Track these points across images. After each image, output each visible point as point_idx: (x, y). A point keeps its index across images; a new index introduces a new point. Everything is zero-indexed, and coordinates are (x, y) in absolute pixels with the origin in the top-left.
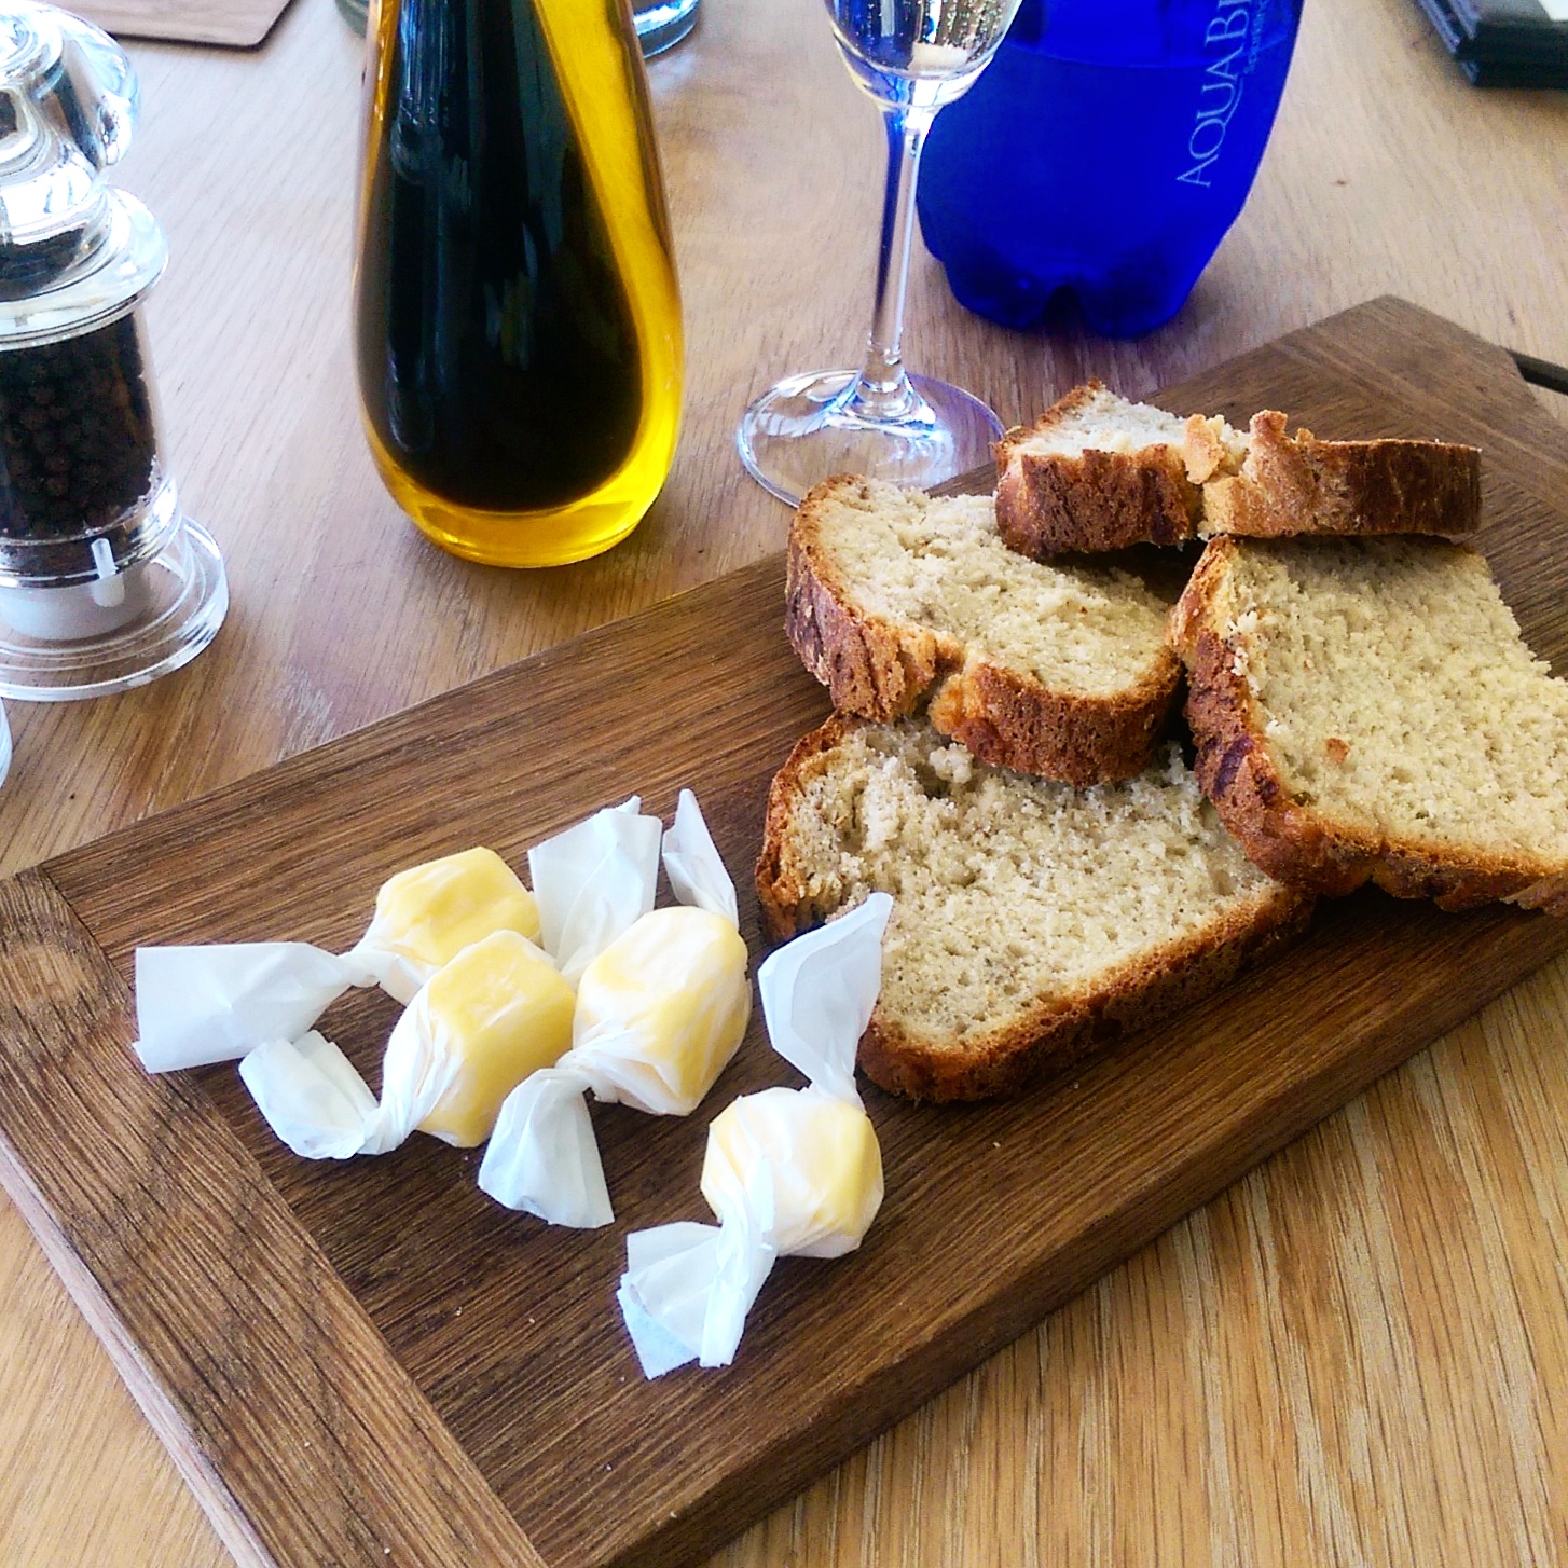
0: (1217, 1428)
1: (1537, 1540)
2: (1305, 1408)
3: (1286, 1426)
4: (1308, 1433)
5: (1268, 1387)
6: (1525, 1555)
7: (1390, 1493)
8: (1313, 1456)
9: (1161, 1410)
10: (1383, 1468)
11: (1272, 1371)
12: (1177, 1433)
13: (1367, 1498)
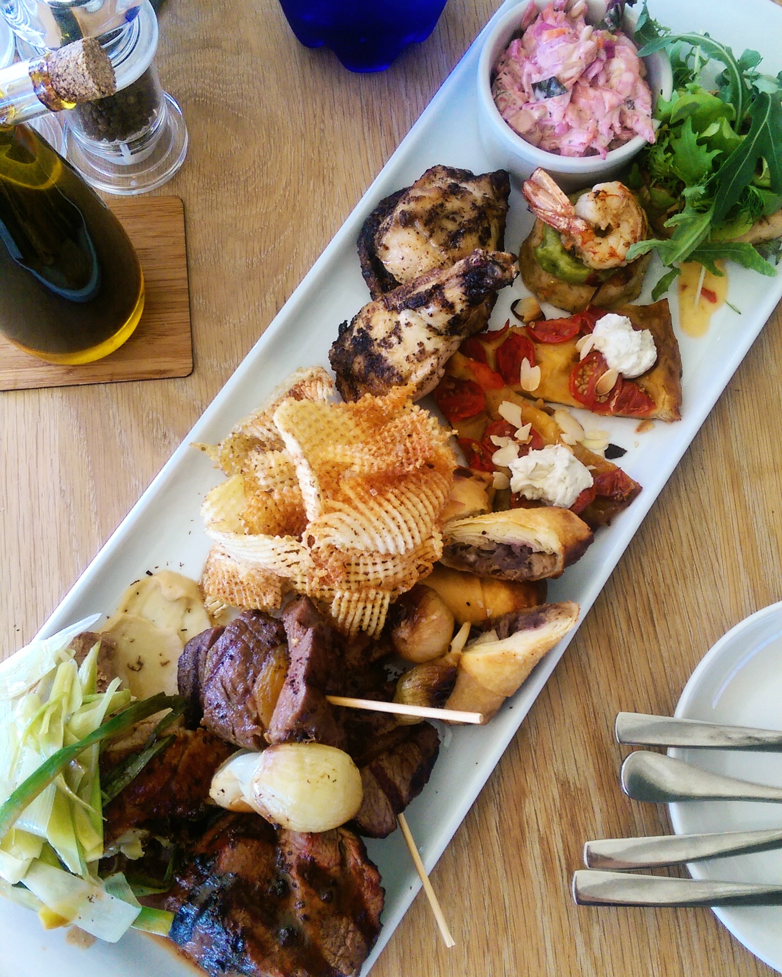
0: (549, 946)
1: (655, 965)
2: (578, 930)
3: (572, 939)
4: (579, 939)
5: (565, 923)
6: (651, 972)
7: (607, 958)
8: (581, 949)
9: (529, 943)
10: (605, 948)
11: (566, 917)
12: (535, 951)
13: (599, 963)
